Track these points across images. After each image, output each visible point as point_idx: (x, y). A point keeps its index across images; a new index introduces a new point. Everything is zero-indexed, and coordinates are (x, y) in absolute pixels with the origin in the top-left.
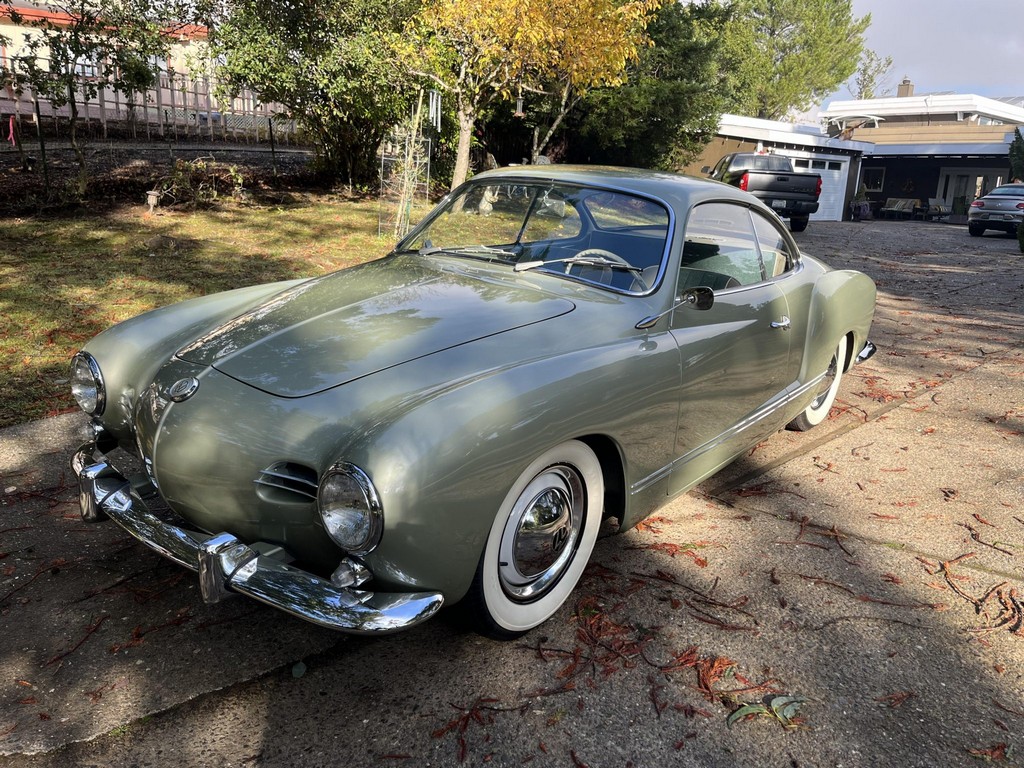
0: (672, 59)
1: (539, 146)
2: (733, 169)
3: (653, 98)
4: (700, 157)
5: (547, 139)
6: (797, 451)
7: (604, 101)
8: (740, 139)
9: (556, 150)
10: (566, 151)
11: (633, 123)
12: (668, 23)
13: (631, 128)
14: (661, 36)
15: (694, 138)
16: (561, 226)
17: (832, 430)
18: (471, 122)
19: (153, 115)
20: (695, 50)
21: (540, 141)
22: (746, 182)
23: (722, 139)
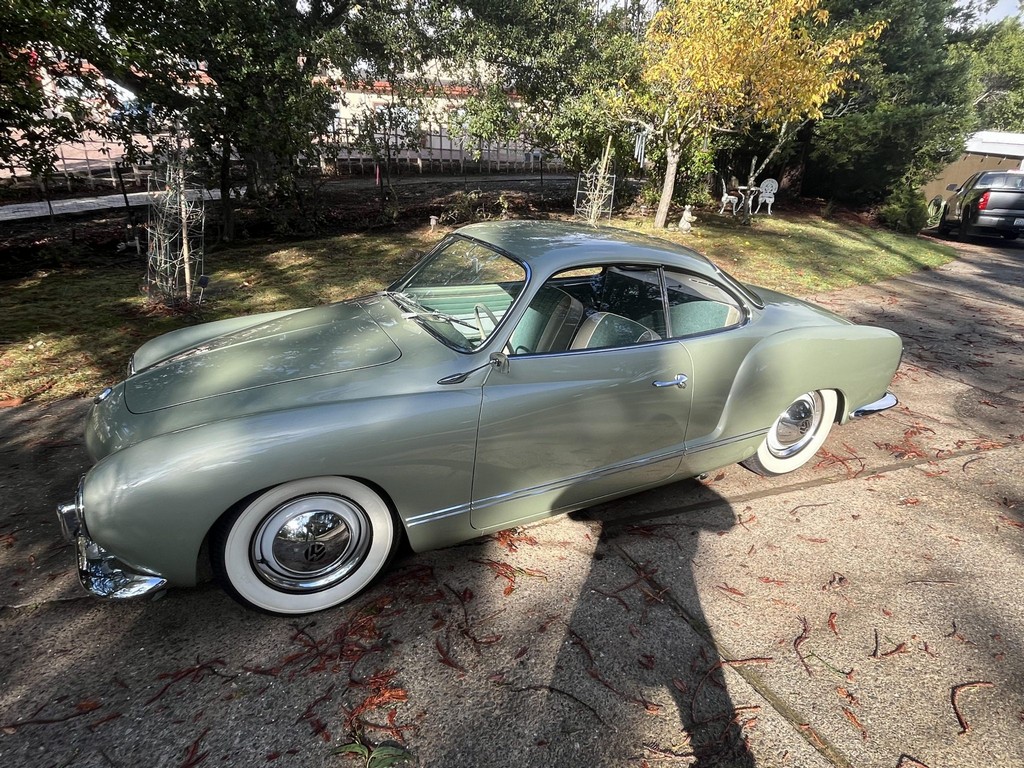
0: (912, 84)
1: (755, 172)
2: (978, 187)
3: (882, 123)
4: (938, 177)
5: (763, 166)
6: (741, 496)
7: (835, 129)
8: (1003, 156)
9: (792, 173)
10: (801, 174)
11: (859, 148)
12: (914, 50)
13: (858, 153)
14: (905, 63)
15: (936, 157)
16: (747, 243)
17: (803, 480)
18: (677, 156)
19: (503, 155)
20: (940, 74)
21: (758, 166)
22: (986, 200)
23: (982, 157)
